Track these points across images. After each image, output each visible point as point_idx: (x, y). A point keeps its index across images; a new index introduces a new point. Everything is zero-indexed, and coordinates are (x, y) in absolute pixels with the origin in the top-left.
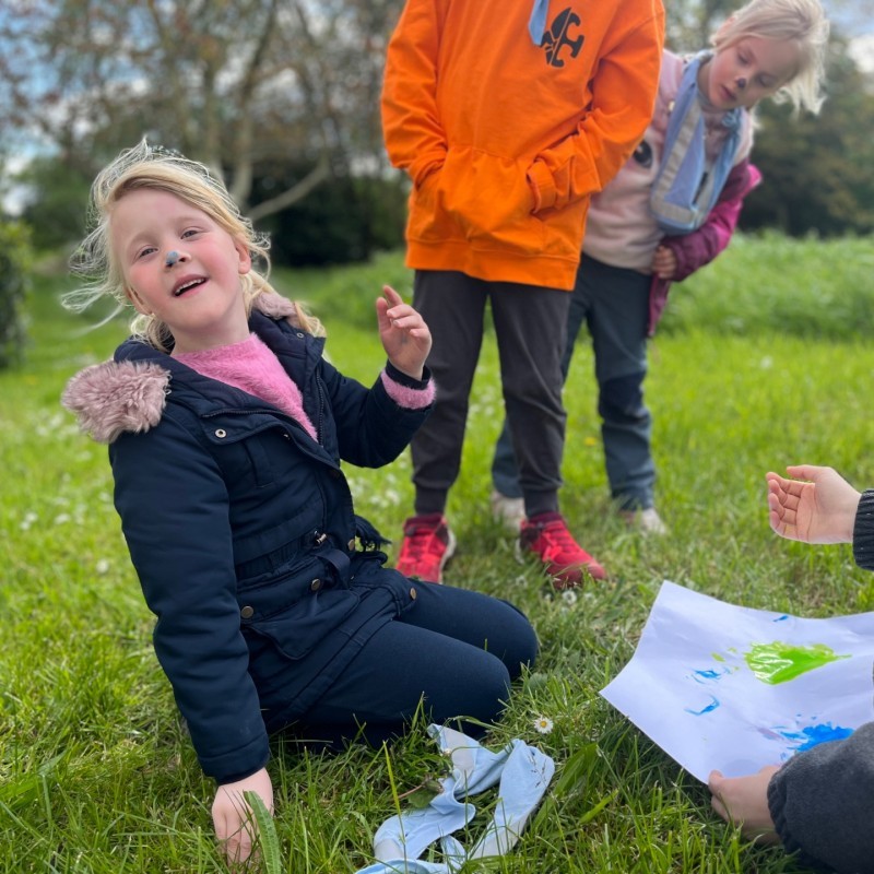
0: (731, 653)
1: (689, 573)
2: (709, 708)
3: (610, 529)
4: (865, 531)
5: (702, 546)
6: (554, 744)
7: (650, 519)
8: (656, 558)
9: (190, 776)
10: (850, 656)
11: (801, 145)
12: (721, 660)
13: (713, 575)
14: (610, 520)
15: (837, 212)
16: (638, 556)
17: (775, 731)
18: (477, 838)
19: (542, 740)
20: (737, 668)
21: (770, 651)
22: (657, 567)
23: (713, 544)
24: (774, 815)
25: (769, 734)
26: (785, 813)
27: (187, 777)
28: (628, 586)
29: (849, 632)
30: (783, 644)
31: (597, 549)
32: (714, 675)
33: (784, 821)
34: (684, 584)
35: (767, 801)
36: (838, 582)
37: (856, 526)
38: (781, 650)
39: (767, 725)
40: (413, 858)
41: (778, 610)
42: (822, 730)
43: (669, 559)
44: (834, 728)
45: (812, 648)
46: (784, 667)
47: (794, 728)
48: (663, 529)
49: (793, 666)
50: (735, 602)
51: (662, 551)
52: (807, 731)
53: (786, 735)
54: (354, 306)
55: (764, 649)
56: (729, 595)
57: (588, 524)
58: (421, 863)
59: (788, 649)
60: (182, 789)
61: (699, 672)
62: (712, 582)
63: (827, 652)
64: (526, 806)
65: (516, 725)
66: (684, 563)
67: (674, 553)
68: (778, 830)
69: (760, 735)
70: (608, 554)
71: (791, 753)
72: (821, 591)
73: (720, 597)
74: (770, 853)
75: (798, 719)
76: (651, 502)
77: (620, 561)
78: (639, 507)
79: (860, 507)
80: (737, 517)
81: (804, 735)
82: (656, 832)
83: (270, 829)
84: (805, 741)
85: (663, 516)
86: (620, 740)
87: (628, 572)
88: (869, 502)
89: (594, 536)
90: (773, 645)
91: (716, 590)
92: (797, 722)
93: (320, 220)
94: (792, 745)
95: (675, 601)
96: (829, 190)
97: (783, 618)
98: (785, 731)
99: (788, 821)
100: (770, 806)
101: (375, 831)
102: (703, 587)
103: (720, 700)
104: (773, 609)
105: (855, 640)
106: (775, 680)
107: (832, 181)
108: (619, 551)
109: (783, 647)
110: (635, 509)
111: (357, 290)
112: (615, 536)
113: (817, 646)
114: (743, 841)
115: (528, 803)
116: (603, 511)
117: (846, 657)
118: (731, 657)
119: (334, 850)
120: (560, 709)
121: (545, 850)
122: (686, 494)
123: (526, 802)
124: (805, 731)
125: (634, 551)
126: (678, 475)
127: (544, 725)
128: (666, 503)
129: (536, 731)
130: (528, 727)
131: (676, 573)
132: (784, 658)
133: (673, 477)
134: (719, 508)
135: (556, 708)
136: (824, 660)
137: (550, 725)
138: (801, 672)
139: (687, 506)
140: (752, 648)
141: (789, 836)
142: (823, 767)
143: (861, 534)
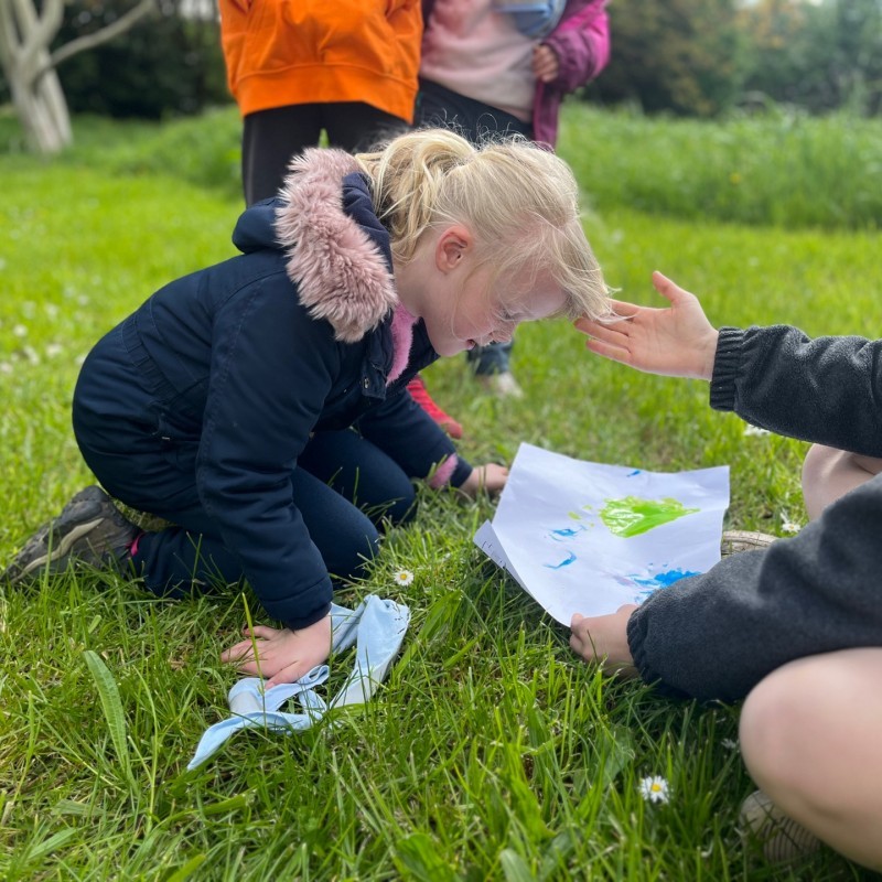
0: (587, 511)
1: (544, 434)
2: (567, 562)
3: (467, 391)
4: (725, 370)
5: (557, 409)
6: (415, 596)
7: (505, 382)
8: (512, 419)
9: (16, 644)
10: (698, 510)
11: (652, 26)
12: (577, 518)
13: (568, 435)
14: (467, 383)
16: (495, 417)
17: (629, 578)
18: (337, 690)
19: (403, 592)
20: (592, 525)
21: (624, 505)
22: (513, 429)
23: (566, 407)
24: (633, 651)
25: (623, 582)
26: (646, 646)
27: (12, 644)
28: (485, 446)
29: (697, 486)
30: (635, 498)
31: (453, 411)
32: (570, 532)
33: (643, 653)
34: (539, 444)
35: (626, 637)
36: (686, 441)
37: (716, 365)
38: (634, 505)
39: (621, 573)
40: (272, 710)
41: (632, 465)
42: (673, 576)
43: (525, 420)
44: (684, 573)
45: (662, 503)
46: (635, 521)
47: (646, 576)
48: (518, 393)
49: (645, 520)
50: (590, 459)
51: (518, 412)
52: (660, 578)
53: (640, 582)
54: (187, 160)
55: (618, 505)
56: (583, 453)
57: (446, 388)
58: (280, 714)
59: (640, 504)
60: (8, 657)
61: (556, 532)
62: (566, 442)
63: (676, 506)
64: (386, 654)
65: (376, 579)
66: (540, 425)
67: (529, 414)
68: (637, 664)
69: (614, 581)
70: (465, 416)
71: (645, 597)
72: (668, 449)
73: (574, 456)
74: (629, 685)
75: (651, 567)
76: (506, 366)
77: (477, 423)
78: (496, 370)
79: (719, 345)
80: (589, 381)
81: (656, 581)
82: (520, 671)
83: (112, 689)
84: (657, 587)
85: (519, 381)
86: (482, 590)
87: (486, 433)
88: (728, 339)
89: (452, 398)
90: (626, 500)
91: (571, 448)
92: (650, 571)
93: (146, 66)
94: (646, 590)
95: (535, 464)
96: (675, 76)
97: (636, 473)
98: (638, 578)
99: (648, 653)
100: (629, 642)
101: (229, 688)
102: (559, 446)
103: (576, 554)
104: (626, 465)
105: (701, 494)
106: (629, 533)
108: (476, 413)
109: (635, 502)
110: (491, 373)
111: (190, 141)
112: (472, 399)
113: (667, 500)
114: (605, 676)
115: (387, 651)
116: (460, 376)
117: (694, 511)
118: (587, 515)
119: (185, 709)
120: (421, 561)
121: (408, 696)
122: (541, 360)
123: (385, 650)
124: (658, 578)
125: (490, 413)
126: (534, 340)
127: (404, 577)
128: (521, 367)
129: (396, 585)
130: (388, 580)
131: (531, 433)
132: (636, 512)
133: (528, 343)
134: (572, 373)
135: (417, 561)
136: (674, 514)
137: (410, 577)
138: (652, 526)
139: (540, 371)
140: (606, 505)
141: (647, 667)
142: (684, 599)
143: (721, 374)
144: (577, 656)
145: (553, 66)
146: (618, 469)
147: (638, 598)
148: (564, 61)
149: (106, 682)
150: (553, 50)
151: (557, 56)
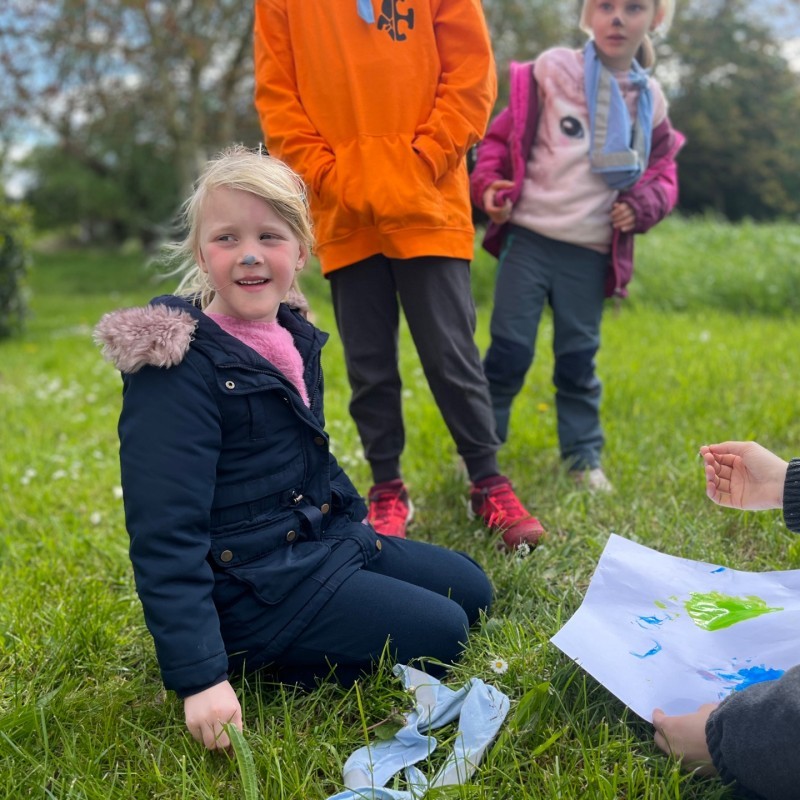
0: (672, 601)
1: (633, 528)
2: (652, 652)
3: (561, 487)
4: (794, 498)
5: (645, 503)
6: (510, 683)
7: (597, 478)
8: (603, 514)
9: (175, 710)
10: (782, 609)
11: (737, 139)
12: (663, 607)
13: (655, 530)
14: (561, 478)
15: (769, 200)
16: (587, 512)
17: (713, 673)
18: (438, 768)
19: (498, 679)
20: (678, 615)
21: (708, 599)
22: (604, 523)
23: (655, 502)
24: (712, 751)
25: (707, 676)
26: (722, 748)
27: (172, 710)
28: (577, 539)
29: (781, 586)
30: (720, 593)
31: (549, 505)
32: (655, 621)
33: (720, 755)
34: (629, 538)
35: (705, 737)
36: (770, 537)
37: (786, 494)
38: (718, 600)
39: (706, 667)
40: (380, 786)
41: (715, 562)
42: (757, 672)
43: (615, 515)
44: (767, 670)
45: (747, 600)
46: (721, 615)
47: (730, 670)
48: (609, 488)
49: (729, 615)
50: (676, 554)
51: (609, 507)
52: (743, 673)
53: (723, 676)
55: (702, 598)
56: (670, 548)
57: (541, 483)
58: (387, 790)
59: (725, 599)
60: (168, 722)
61: (642, 618)
62: (655, 536)
63: (760, 604)
64: (483, 740)
65: (474, 666)
66: (629, 519)
67: (619, 510)
68: (716, 763)
69: (699, 676)
70: (559, 510)
71: (728, 693)
72: (754, 545)
73: (662, 550)
74: (707, 784)
75: (735, 662)
76: (597, 463)
77: (570, 517)
78: (588, 467)
79: (788, 475)
80: (677, 478)
81: (739, 676)
82: (603, 764)
83: (248, 758)
84: (741, 682)
85: (609, 476)
86: (570, 679)
87: (577, 527)
88: (796, 470)
89: (546, 494)
90: (711, 595)
91: (658, 543)
92: (733, 665)
94: (729, 685)
95: (621, 552)
96: (762, 180)
97: (719, 570)
98: (722, 673)
99: (724, 755)
100: (708, 742)
101: (344, 761)
102: (645, 540)
103: (662, 645)
104: (710, 562)
105: (786, 594)
106: (712, 627)
107: (765, 171)
108: (569, 507)
109: (720, 597)
110: (583, 469)
112: (566, 493)
113: (752, 598)
114: (682, 772)
115: (485, 737)
116: (555, 471)
117: (778, 609)
118: (672, 605)
119: (307, 778)
120: (515, 651)
121: (500, 780)
122: (630, 456)
123: (483, 736)
124: (741, 672)
125: (582, 508)
126: (623, 438)
127: (500, 666)
128: (612, 464)
129: (493, 671)
130: (485, 667)
131: (621, 527)
132: (720, 607)
133: (618, 441)
134: (661, 469)
135: (511, 650)
136: (756, 611)
137: (505, 666)
138: (736, 621)
139: (631, 467)
140: (691, 597)
141: (725, 768)
142: (755, 705)
143: (791, 502)
144: (658, 751)
145: (631, 219)
146: (702, 565)
147: (721, 694)
148: (640, 216)
149: (244, 751)
150: (630, 206)
151: (635, 212)
